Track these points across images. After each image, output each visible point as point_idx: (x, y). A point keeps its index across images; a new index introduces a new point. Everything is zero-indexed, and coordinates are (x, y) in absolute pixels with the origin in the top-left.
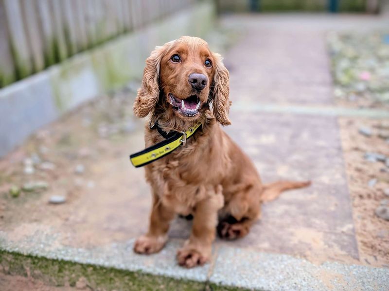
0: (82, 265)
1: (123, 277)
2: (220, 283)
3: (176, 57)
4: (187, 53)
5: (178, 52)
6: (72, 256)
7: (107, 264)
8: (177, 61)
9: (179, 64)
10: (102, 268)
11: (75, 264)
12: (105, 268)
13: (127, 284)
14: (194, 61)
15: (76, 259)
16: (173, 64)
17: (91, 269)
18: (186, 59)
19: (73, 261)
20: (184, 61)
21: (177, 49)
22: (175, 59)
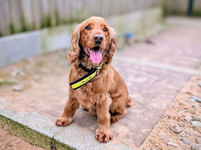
0: (6, 118)
1: (21, 128)
2: (58, 140)
3: (88, 27)
4: (94, 25)
5: (89, 24)
6: (4, 113)
7: (15, 120)
8: (89, 29)
9: (89, 31)
10: (13, 121)
11: (4, 117)
12: (14, 122)
13: (22, 132)
14: (97, 28)
15: (5, 115)
16: (86, 31)
17: (9, 121)
18: (93, 28)
19: (3, 116)
20: (92, 29)
21: (88, 23)
22: (87, 28)
